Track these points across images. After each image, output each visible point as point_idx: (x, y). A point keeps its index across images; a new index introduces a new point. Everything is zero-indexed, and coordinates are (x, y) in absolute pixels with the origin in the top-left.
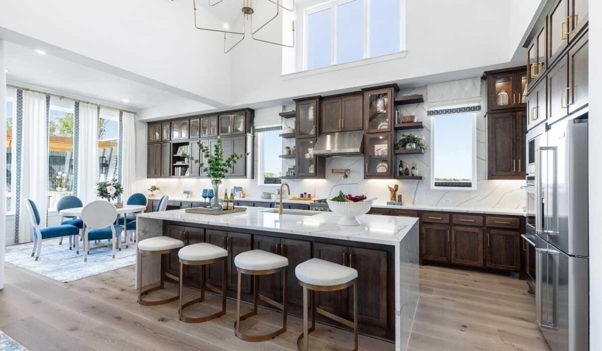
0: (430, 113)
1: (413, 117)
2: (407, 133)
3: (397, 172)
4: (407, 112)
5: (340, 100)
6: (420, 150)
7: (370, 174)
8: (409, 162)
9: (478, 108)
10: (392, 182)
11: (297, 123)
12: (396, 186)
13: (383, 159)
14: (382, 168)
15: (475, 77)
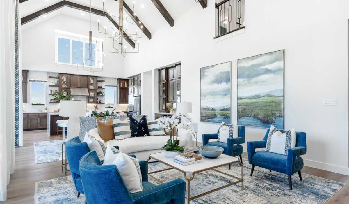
0: (105, 86)
1: (102, 86)
2: (100, 90)
3: (96, 102)
4: (100, 84)
5: (78, 77)
6: (103, 96)
7: (89, 102)
8: (99, 99)
9: (116, 86)
10: (95, 105)
11: (60, 81)
12: (97, 106)
13: (92, 98)
14: (91, 100)
15: (115, 78)
